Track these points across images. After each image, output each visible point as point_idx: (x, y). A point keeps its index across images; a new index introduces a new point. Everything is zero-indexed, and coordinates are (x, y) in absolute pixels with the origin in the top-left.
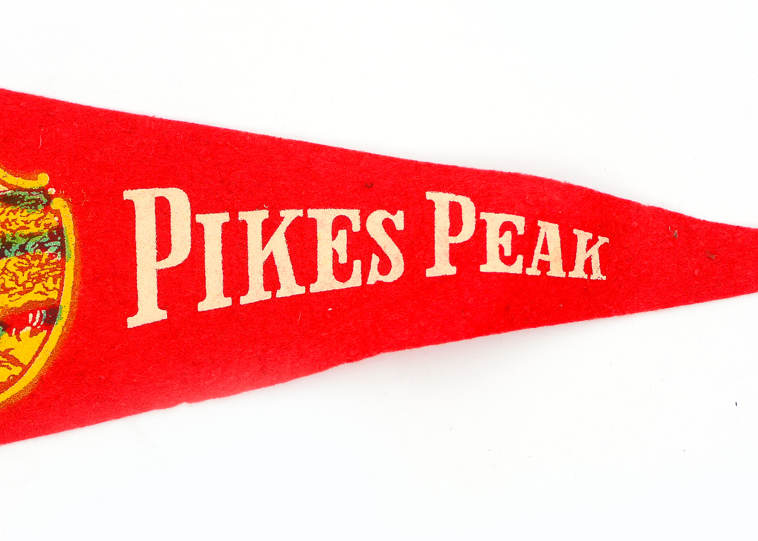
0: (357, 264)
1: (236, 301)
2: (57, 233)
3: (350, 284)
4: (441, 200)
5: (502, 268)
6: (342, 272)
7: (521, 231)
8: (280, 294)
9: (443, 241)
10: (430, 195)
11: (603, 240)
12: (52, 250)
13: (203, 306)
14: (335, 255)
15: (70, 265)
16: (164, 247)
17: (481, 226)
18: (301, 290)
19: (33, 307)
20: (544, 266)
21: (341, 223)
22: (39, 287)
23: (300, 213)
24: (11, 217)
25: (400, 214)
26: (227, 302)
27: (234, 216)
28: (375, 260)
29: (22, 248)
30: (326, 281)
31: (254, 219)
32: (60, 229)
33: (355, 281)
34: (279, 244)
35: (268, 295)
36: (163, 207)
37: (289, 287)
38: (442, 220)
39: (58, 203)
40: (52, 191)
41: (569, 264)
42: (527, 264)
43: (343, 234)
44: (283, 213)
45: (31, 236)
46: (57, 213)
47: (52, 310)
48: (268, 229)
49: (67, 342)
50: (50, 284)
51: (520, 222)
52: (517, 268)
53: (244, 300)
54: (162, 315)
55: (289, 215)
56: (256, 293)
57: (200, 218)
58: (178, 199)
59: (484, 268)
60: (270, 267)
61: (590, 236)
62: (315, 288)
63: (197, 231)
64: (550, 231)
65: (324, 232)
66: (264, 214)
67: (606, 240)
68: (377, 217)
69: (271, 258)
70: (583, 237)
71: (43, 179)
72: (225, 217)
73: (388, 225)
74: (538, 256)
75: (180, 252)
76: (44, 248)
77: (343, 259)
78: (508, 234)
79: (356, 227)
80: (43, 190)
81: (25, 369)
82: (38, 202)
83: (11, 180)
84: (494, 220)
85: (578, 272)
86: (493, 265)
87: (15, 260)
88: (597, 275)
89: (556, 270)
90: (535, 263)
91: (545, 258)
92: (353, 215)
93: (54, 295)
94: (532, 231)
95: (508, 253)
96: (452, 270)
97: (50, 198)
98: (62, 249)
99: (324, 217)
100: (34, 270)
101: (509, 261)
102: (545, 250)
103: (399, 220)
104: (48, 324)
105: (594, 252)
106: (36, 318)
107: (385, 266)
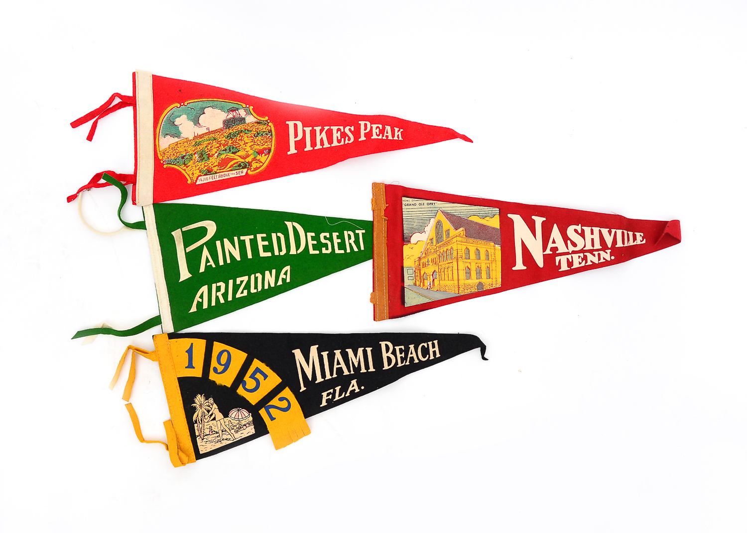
0: (343, 139)
1: (314, 148)
2: (270, 131)
3: (341, 144)
4: (362, 123)
5: (377, 137)
6: (339, 141)
7: (381, 128)
8: (324, 147)
9: (363, 132)
10: (360, 122)
11: (402, 130)
12: (269, 135)
13: (305, 150)
14: (338, 138)
15: (274, 139)
16: (296, 135)
17: (371, 128)
18: (329, 146)
19: (265, 149)
20: (387, 137)
21: (339, 130)
22: (266, 144)
23: (329, 127)
24: (259, 127)
25: (353, 127)
26: (312, 149)
27: (313, 128)
28: (347, 138)
29: (262, 135)
30: (335, 143)
31: (318, 129)
32: (271, 130)
33: (342, 143)
34: (324, 135)
35: (321, 147)
36: (296, 125)
37: (326, 145)
38: (362, 127)
39: (270, 124)
40: (269, 121)
41: (393, 136)
42: (383, 136)
43: (339, 132)
44: (325, 127)
45: (264, 132)
46: (270, 126)
47: (270, 150)
48: (321, 131)
49: (273, 157)
50: (269, 143)
51: (381, 126)
52: (380, 137)
53: (315, 148)
54: (296, 151)
55: (326, 128)
56: (318, 147)
57: (304, 128)
58: (299, 124)
59: (372, 138)
60: (322, 140)
61: (398, 129)
62: (332, 145)
63: (304, 132)
64: (388, 128)
65: (335, 132)
66: (320, 128)
67: (403, 130)
68: (348, 128)
69: (322, 138)
70: (396, 129)
71: (267, 118)
72: (311, 128)
73: (350, 130)
74: (385, 134)
75: (300, 137)
76: (267, 135)
77: (339, 138)
78: (378, 129)
79: (342, 131)
80: (267, 121)
81: (264, 164)
82: (266, 123)
83: (259, 118)
84: (374, 126)
85: (396, 138)
86: (374, 137)
87: (260, 137)
88: (401, 139)
89: (390, 138)
90: (385, 136)
91: (387, 134)
92: (342, 128)
93: (270, 146)
94: (384, 128)
95: (378, 134)
96: (365, 139)
97: (268, 123)
98: (272, 135)
99: (335, 128)
100: (265, 140)
101: (378, 136)
102: (387, 133)
103: (352, 128)
104: (269, 153)
105: (400, 133)
106: (266, 152)
107: (349, 139)
